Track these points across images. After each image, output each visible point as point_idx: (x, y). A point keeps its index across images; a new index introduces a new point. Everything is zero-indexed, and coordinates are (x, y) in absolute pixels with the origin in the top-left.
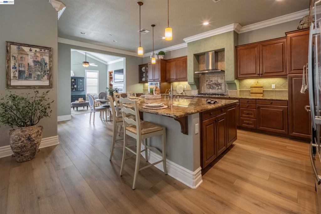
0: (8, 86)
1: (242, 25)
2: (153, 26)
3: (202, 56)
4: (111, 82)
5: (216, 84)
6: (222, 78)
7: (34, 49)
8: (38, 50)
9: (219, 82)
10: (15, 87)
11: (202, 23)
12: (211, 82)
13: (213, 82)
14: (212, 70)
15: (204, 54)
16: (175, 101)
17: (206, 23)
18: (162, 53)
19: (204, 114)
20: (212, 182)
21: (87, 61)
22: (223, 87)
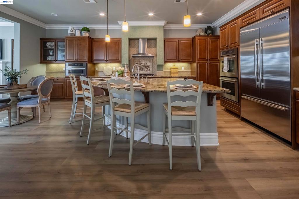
3: (133, 41)
5: (145, 66)
6: (150, 62)
9: (148, 65)
11: (148, 14)
14: (143, 54)
17: (151, 14)
18: (87, 30)
22: (151, 69)
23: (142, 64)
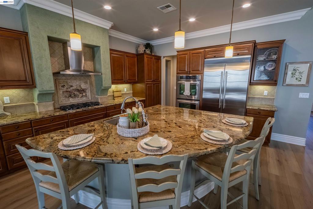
5: (78, 90)
23: (72, 86)
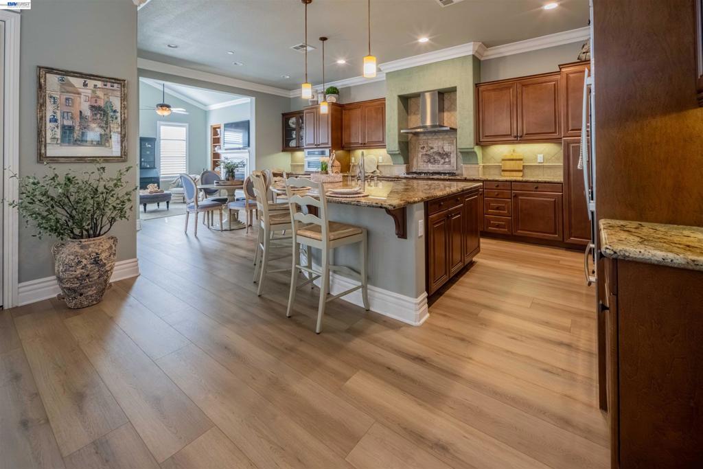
0: (41, 157)
1: (487, 45)
2: (324, 39)
3: (413, 100)
4: (216, 149)
5: (440, 153)
6: (451, 143)
7: (91, 83)
8: (99, 84)
9: (445, 150)
10: (55, 160)
11: (417, 39)
12: (432, 151)
13: (435, 150)
14: (433, 126)
15: (418, 96)
16: (369, 185)
17: (424, 40)
18: (333, 91)
19: (431, 205)
20: (445, 316)
21: (166, 103)
22: (453, 160)
23: (432, 148)
